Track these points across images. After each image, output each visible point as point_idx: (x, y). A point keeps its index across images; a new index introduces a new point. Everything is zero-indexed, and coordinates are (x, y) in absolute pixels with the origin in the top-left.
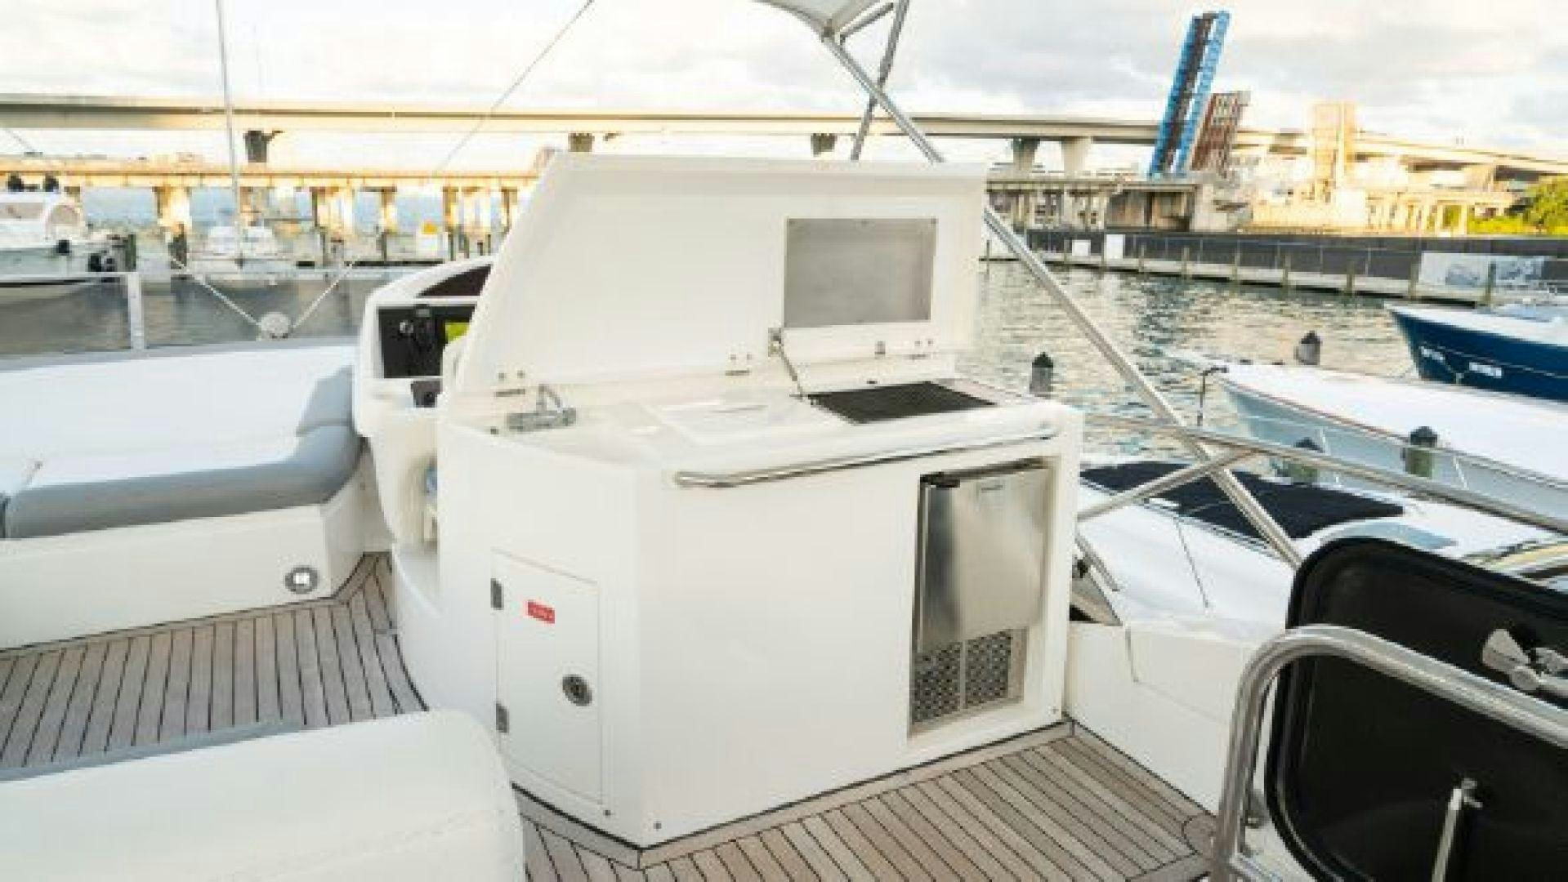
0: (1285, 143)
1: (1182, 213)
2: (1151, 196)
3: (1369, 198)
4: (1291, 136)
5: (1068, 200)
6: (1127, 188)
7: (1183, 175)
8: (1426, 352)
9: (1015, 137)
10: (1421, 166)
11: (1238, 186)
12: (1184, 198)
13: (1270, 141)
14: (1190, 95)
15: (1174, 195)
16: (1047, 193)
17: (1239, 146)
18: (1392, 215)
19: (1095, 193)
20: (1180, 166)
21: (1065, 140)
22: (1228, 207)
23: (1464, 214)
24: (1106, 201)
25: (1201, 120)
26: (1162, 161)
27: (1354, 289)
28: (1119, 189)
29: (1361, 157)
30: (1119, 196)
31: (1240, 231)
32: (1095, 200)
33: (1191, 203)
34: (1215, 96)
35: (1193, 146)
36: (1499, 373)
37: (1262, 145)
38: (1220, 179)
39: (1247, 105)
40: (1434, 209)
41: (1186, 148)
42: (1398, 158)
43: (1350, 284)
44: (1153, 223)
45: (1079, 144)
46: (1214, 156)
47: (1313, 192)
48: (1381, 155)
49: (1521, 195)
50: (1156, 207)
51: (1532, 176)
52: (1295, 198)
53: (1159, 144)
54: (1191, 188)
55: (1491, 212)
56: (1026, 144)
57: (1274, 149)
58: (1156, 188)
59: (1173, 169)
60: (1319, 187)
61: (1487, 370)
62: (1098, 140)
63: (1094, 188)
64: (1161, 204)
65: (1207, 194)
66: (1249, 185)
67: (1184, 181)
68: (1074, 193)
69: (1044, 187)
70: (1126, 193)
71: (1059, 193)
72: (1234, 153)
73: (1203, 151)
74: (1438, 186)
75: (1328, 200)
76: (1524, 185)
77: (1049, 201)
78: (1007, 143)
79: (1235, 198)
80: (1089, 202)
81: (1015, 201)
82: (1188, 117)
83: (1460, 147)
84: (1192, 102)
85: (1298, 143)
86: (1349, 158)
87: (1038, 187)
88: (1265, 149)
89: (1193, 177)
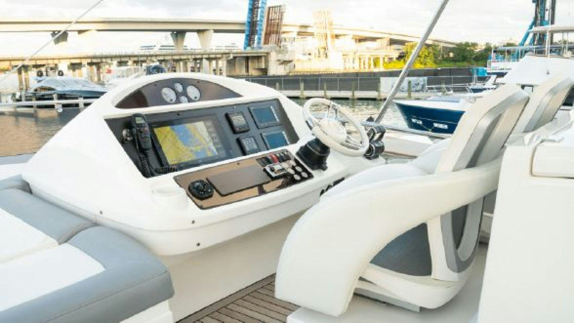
0: (303, 30)
1: (263, 67)
2: (247, 58)
3: (344, 55)
4: (306, 27)
5: (205, 62)
6: (236, 55)
7: (261, 48)
8: (414, 120)
9: (173, 31)
10: (361, 40)
11: (287, 52)
12: (263, 59)
13: (298, 29)
14: (258, 8)
15: (258, 58)
16: (195, 59)
17: (284, 33)
18: (354, 62)
19: (219, 58)
20: (259, 43)
21: (199, 31)
22: (285, 62)
23: (381, 61)
24: (225, 63)
25: (265, 20)
26: (249, 41)
27: (356, 97)
28: (231, 56)
29: (337, 36)
30: (231, 60)
31: (291, 74)
32: (220, 62)
33: (267, 62)
34: (269, 8)
35: (263, 33)
36: (446, 127)
37: (294, 32)
38: (278, 48)
39: (285, 12)
40: (370, 59)
41: (260, 34)
42: (351, 36)
43: (353, 95)
44: (250, 74)
45: (206, 34)
46: (273, 37)
47: (319, 53)
48: (344, 35)
49: (401, 51)
50: (250, 64)
51: (402, 43)
52: (312, 57)
53: (247, 33)
54: (265, 54)
55: (391, 59)
56: (179, 34)
57: (299, 33)
58: (249, 55)
59: (255, 45)
60: (322, 51)
61: (441, 126)
62: (216, 31)
63: (218, 56)
64: (252, 62)
65: (273, 57)
66: (292, 51)
67: (262, 51)
68: (209, 59)
69: (193, 57)
70: (235, 58)
71: (201, 59)
72: (283, 36)
73: (268, 35)
74: (368, 48)
75: (326, 56)
76: (400, 47)
77: (196, 64)
78: (169, 34)
79: (287, 58)
80: (217, 64)
81: (178, 64)
82: (258, 19)
83: (371, 30)
84: (260, 10)
85: (309, 30)
86: (332, 37)
87: (189, 57)
88: (296, 34)
89: (265, 48)
